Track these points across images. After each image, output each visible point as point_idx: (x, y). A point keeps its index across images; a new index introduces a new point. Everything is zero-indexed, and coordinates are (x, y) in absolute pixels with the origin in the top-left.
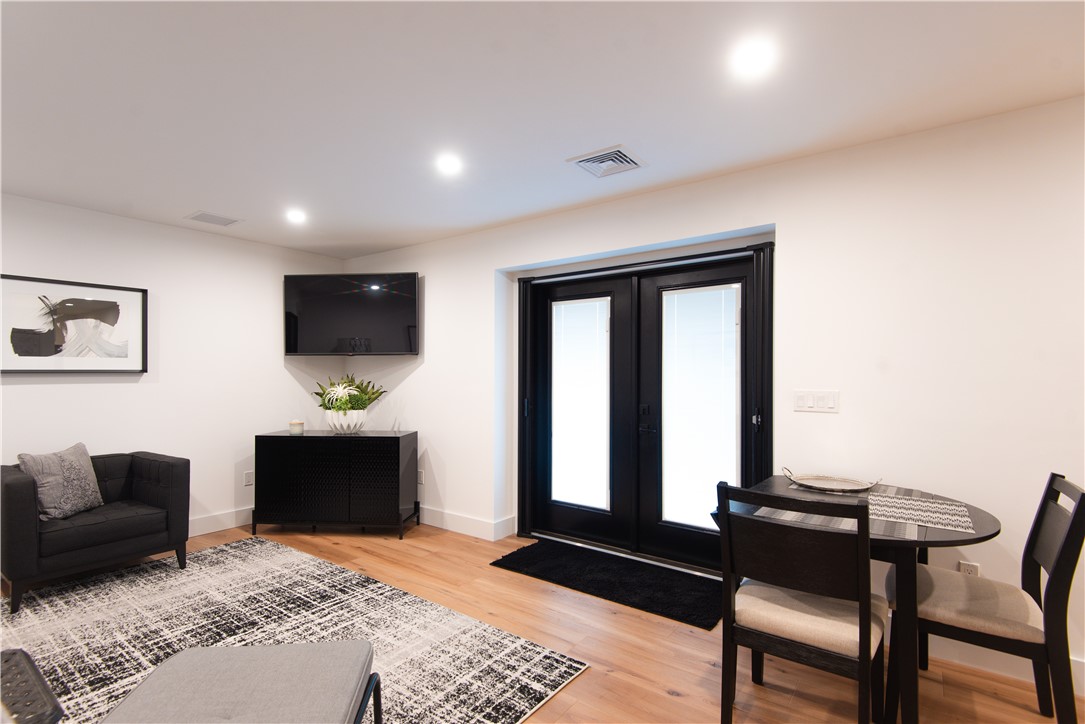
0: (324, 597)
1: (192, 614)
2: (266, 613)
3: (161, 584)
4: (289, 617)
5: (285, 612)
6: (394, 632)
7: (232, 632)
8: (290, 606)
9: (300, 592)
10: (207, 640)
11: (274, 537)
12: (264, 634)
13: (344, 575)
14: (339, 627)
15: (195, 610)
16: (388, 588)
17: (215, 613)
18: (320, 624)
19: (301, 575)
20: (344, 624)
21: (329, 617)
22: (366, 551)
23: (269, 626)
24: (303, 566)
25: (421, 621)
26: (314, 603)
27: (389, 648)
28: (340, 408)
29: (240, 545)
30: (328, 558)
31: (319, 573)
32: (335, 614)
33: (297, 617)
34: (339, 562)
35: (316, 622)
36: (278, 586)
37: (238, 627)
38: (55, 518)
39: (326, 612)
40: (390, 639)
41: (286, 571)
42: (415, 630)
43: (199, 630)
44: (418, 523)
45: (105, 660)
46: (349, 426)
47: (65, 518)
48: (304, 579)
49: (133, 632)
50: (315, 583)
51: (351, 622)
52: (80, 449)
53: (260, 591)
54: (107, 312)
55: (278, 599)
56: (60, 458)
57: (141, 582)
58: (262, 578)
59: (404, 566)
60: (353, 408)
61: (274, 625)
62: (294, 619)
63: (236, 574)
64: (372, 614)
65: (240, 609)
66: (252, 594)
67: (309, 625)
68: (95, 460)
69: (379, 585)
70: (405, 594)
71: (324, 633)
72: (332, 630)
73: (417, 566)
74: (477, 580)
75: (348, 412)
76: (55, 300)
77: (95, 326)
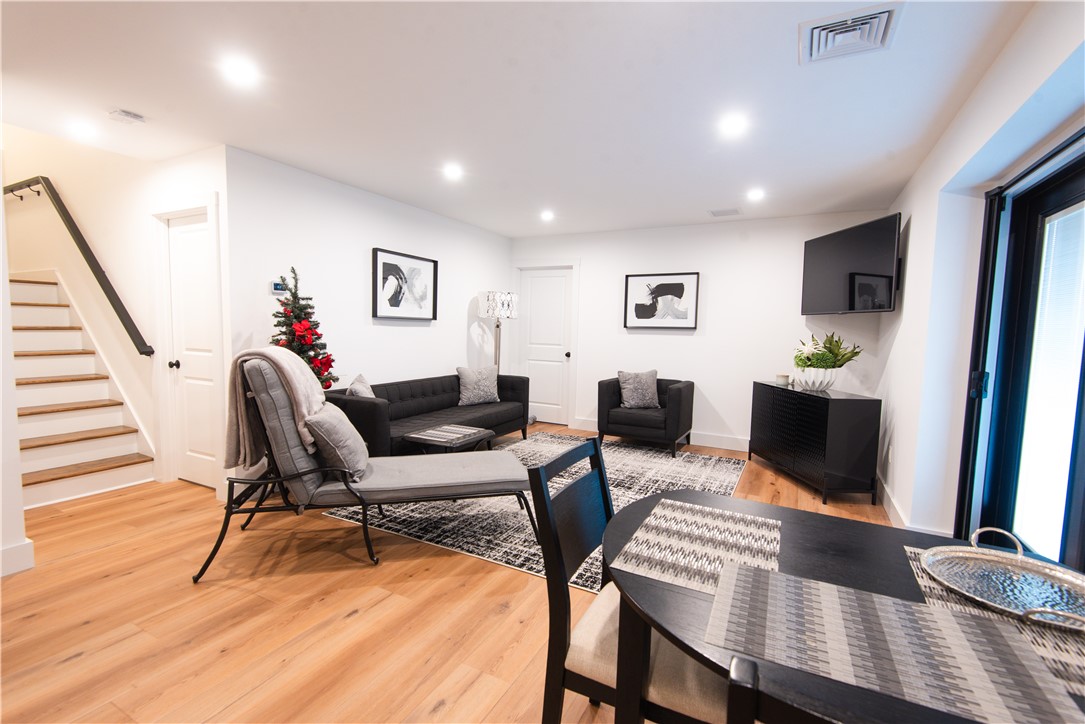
17: (632, 477)
19: (702, 485)
24: (716, 482)
36: (679, 483)
38: (627, 407)
41: (702, 480)
44: (874, 503)
47: (633, 409)
52: (652, 373)
53: (668, 480)
54: (677, 290)
56: (637, 376)
58: (684, 476)
65: (642, 481)
66: (662, 479)
75: (807, 369)
76: (654, 286)
77: (672, 300)
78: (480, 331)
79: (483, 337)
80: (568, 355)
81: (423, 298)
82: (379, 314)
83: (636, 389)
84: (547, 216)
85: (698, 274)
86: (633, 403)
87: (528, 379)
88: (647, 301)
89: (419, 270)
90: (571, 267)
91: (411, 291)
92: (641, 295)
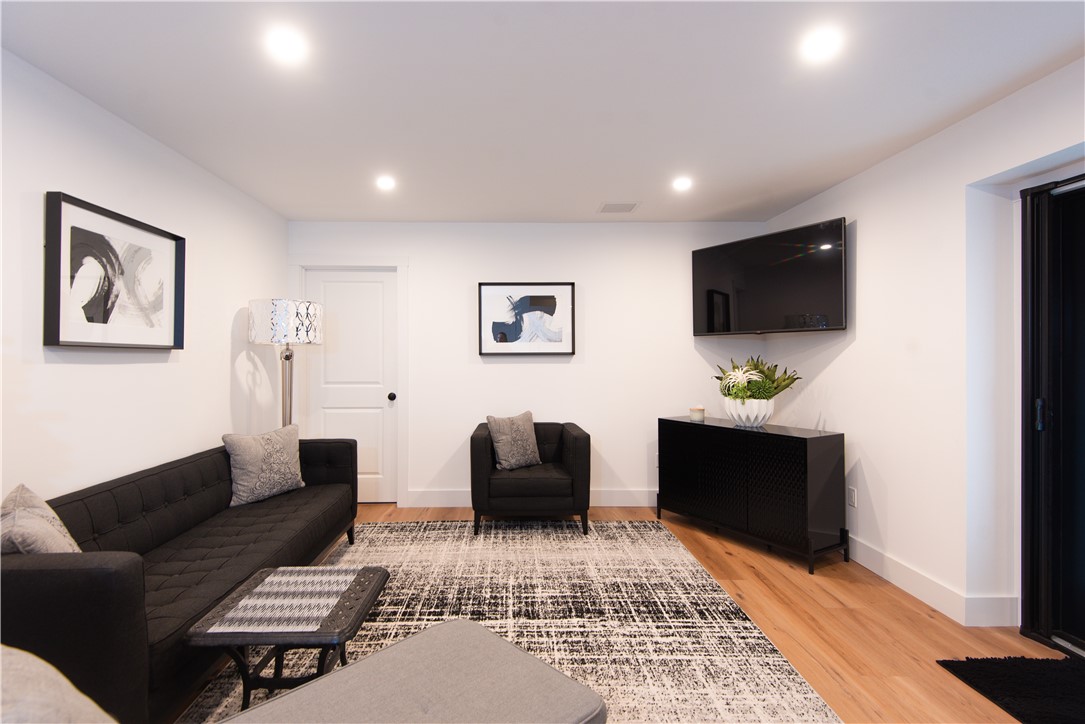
0: (680, 612)
1: (565, 581)
2: (617, 607)
3: (564, 543)
4: (634, 621)
5: (634, 613)
6: (730, 697)
7: (580, 614)
8: (642, 608)
9: (660, 596)
10: (559, 612)
11: (673, 526)
12: (603, 628)
13: (715, 595)
14: (674, 657)
15: (569, 577)
16: (756, 633)
17: (581, 587)
18: (657, 643)
19: (672, 578)
20: (680, 656)
21: (671, 639)
22: (758, 575)
23: (611, 622)
24: (679, 568)
25: (773, 699)
26: (666, 615)
27: (712, 716)
28: (736, 396)
29: (640, 526)
30: (711, 568)
31: (690, 581)
32: (678, 639)
33: (640, 624)
34: (718, 577)
35: (654, 639)
36: (645, 580)
37: (588, 611)
38: (505, 469)
39: (671, 631)
40: (720, 705)
41: (661, 568)
42: (758, 710)
43: (560, 599)
44: (847, 559)
45: (491, 597)
46: (748, 418)
47: (512, 470)
48: (672, 583)
49: (520, 581)
50: (680, 591)
51: (689, 658)
52: (528, 416)
53: (627, 580)
54: (547, 305)
55: (636, 595)
56: (512, 422)
57: (553, 536)
58: (637, 567)
59: (794, 611)
60: (752, 396)
61: (616, 623)
62: (636, 626)
63: (619, 555)
64: (717, 659)
65: (600, 592)
66: (619, 580)
67: (646, 639)
68: (537, 426)
69: (748, 624)
70: (774, 651)
71: (654, 657)
72: (664, 656)
73: (814, 619)
74: (898, 678)
75: (747, 401)
76: (516, 298)
77: (541, 317)
78: (249, 366)
79: (253, 375)
80: (392, 397)
81: (157, 305)
82: (64, 337)
83: (515, 440)
84: (386, 183)
85: (573, 284)
86: (513, 461)
87: (355, 442)
88: (508, 318)
89: (149, 253)
90: (394, 269)
91: (131, 292)
92: (499, 310)
